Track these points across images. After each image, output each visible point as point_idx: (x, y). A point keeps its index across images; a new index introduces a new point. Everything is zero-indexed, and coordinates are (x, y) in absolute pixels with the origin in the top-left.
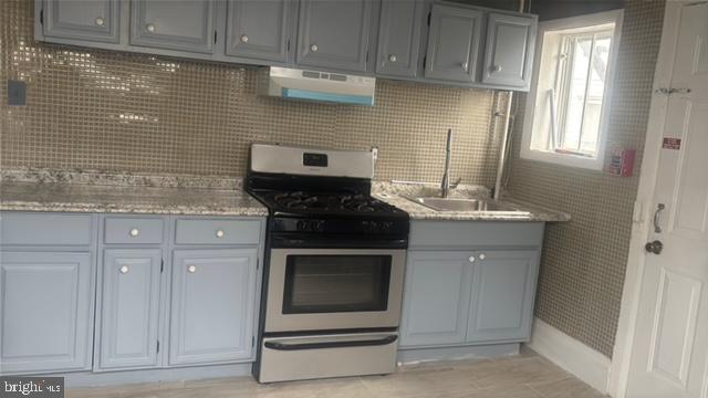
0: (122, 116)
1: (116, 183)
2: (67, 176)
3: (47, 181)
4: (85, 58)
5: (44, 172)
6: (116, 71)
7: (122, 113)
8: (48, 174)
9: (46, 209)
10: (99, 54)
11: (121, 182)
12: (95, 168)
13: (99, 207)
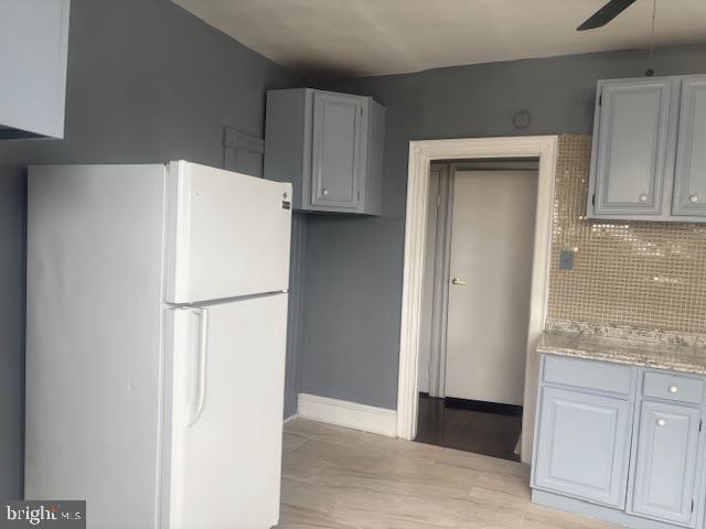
0: (656, 279)
1: (648, 339)
2: (603, 329)
3: (586, 332)
4: (624, 229)
5: (584, 325)
6: (653, 238)
7: (656, 276)
8: (587, 327)
9: (592, 358)
10: (636, 225)
11: (653, 339)
12: (628, 324)
13: (639, 361)
